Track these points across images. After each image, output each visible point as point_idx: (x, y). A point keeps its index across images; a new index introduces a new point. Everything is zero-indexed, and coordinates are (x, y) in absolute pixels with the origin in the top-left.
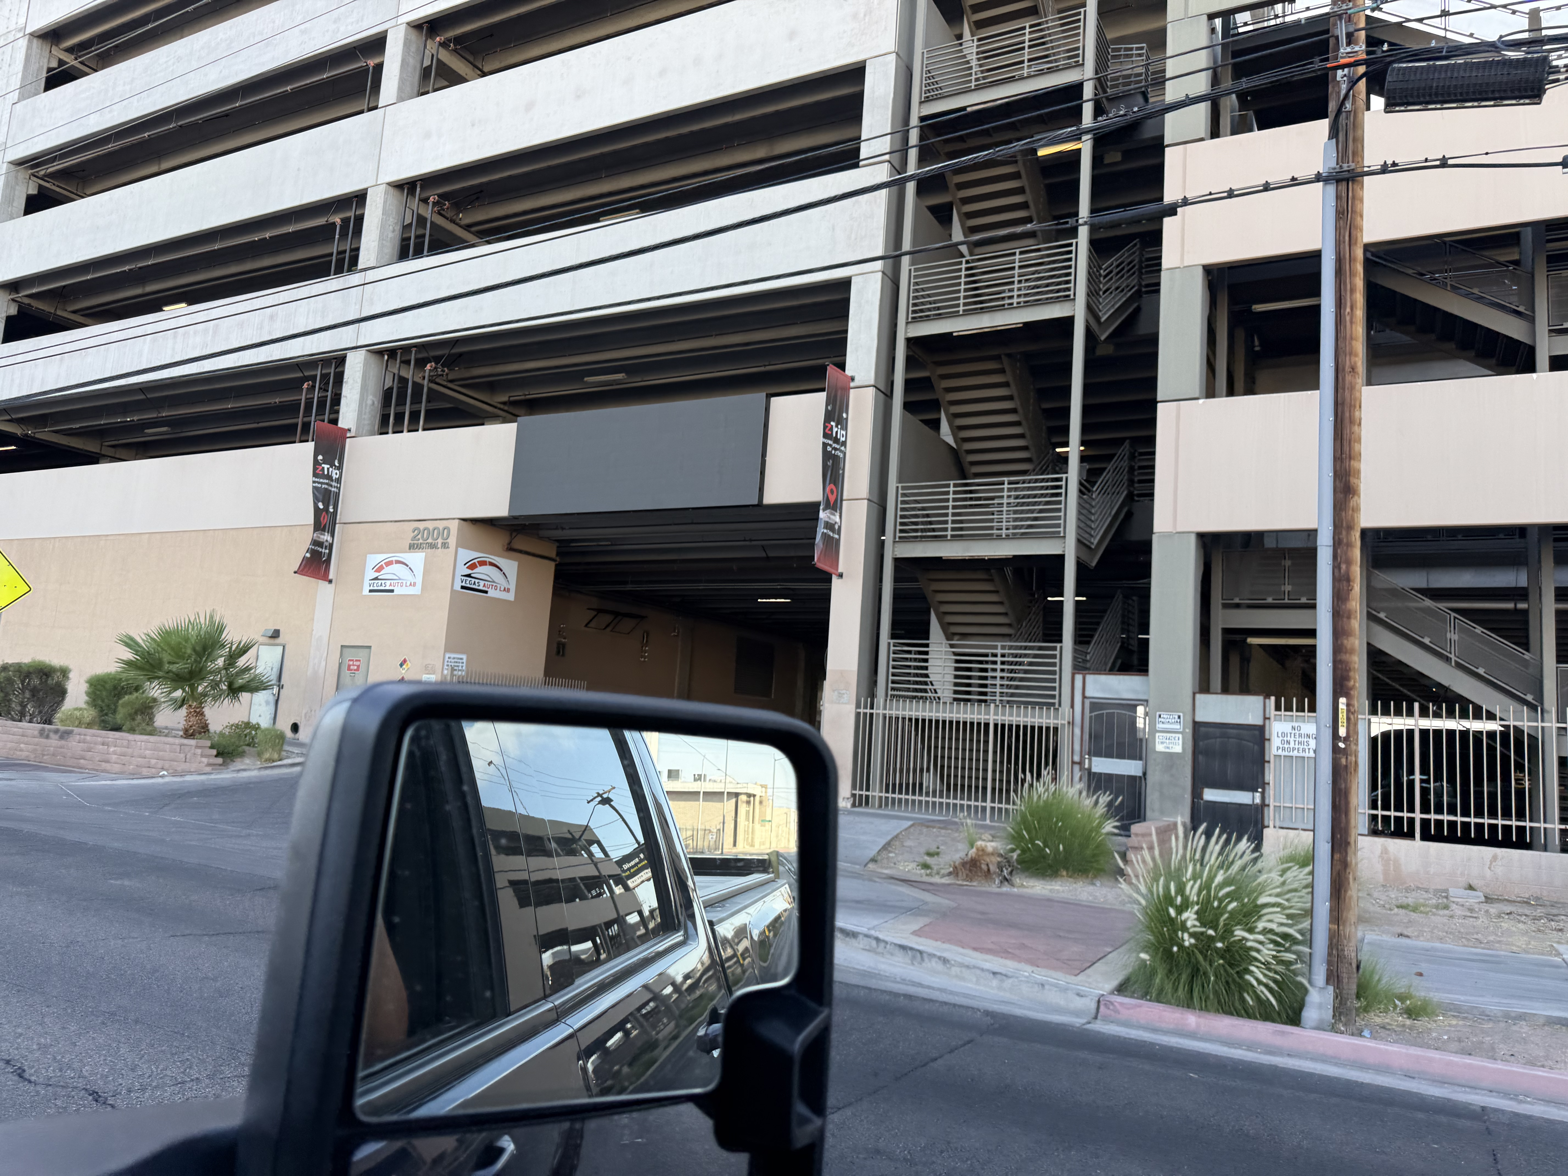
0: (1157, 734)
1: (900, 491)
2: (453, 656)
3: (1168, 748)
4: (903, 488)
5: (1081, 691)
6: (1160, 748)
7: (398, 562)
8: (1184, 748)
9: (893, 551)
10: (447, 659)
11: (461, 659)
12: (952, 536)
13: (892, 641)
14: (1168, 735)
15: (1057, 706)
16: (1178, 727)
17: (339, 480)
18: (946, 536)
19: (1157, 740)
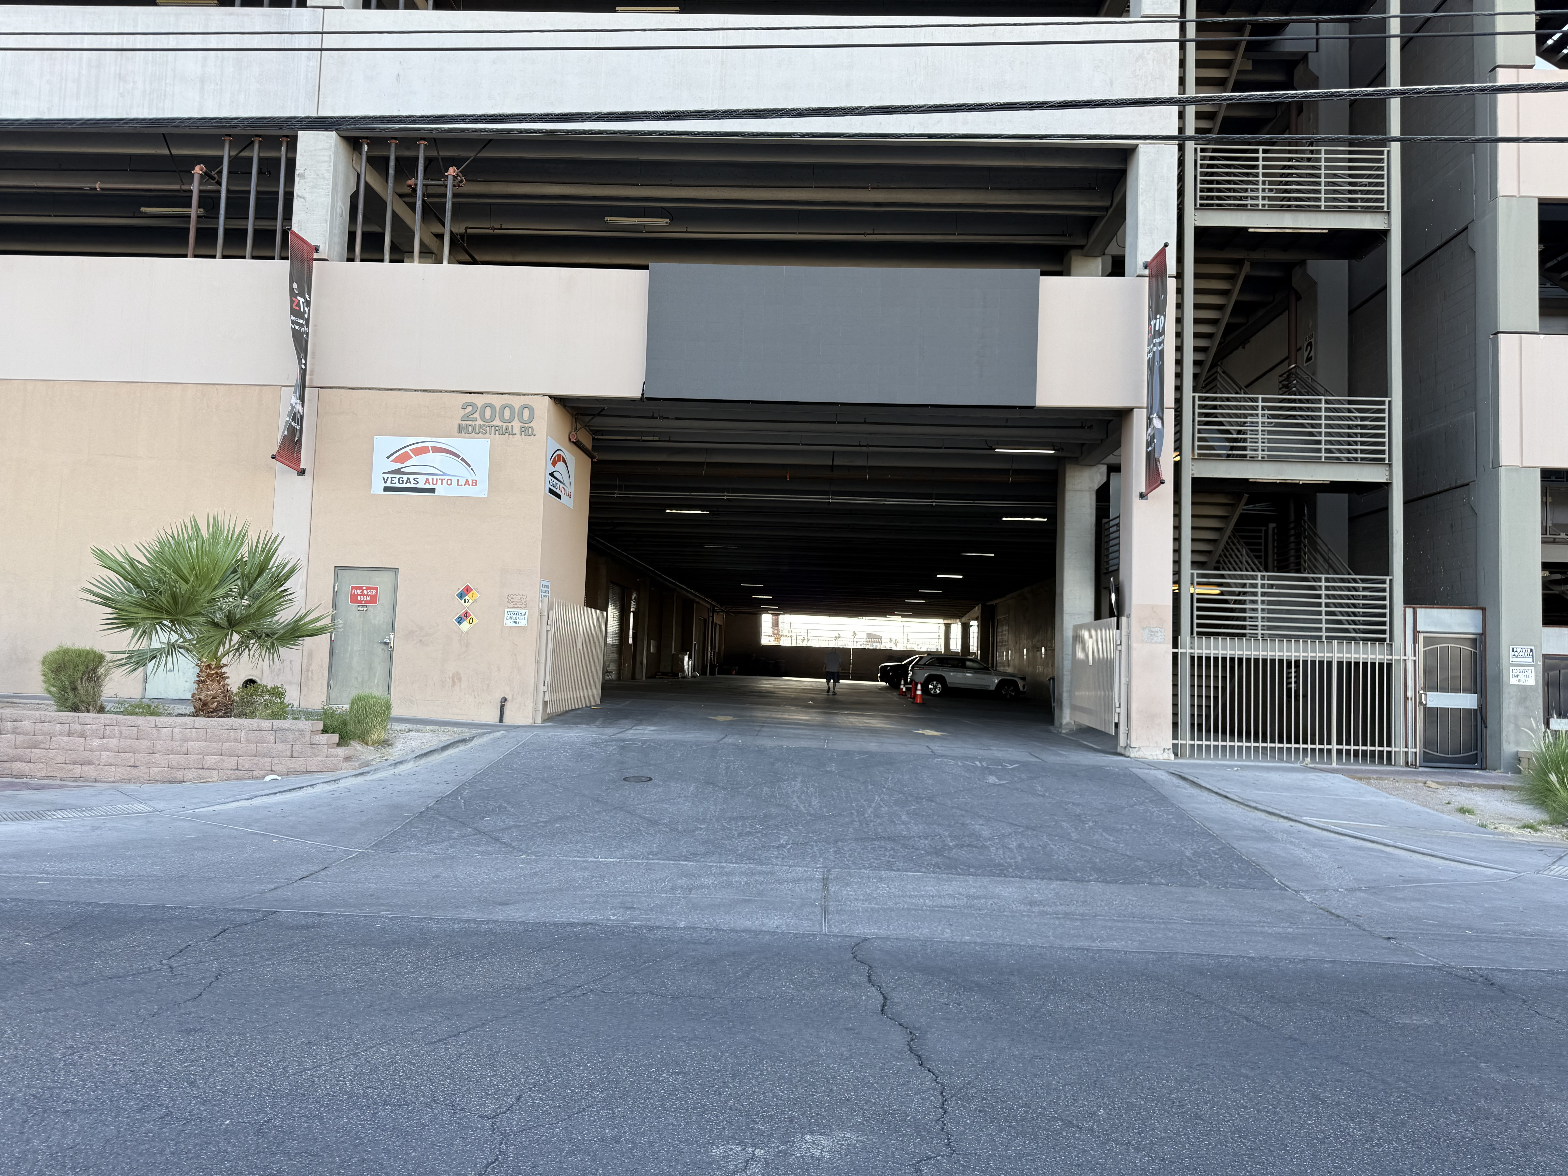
0: (1511, 668)
1: (1197, 403)
2: (544, 583)
3: (1521, 681)
4: (1200, 399)
5: (1412, 625)
6: (1514, 681)
7: (438, 450)
8: (1536, 681)
9: (1191, 470)
10: (541, 588)
11: (548, 587)
12: (1263, 456)
14: (1522, 668)
15: (1388, 641)
16: (1530, 660)
18: (1255, 456)
19: (1511, 673)
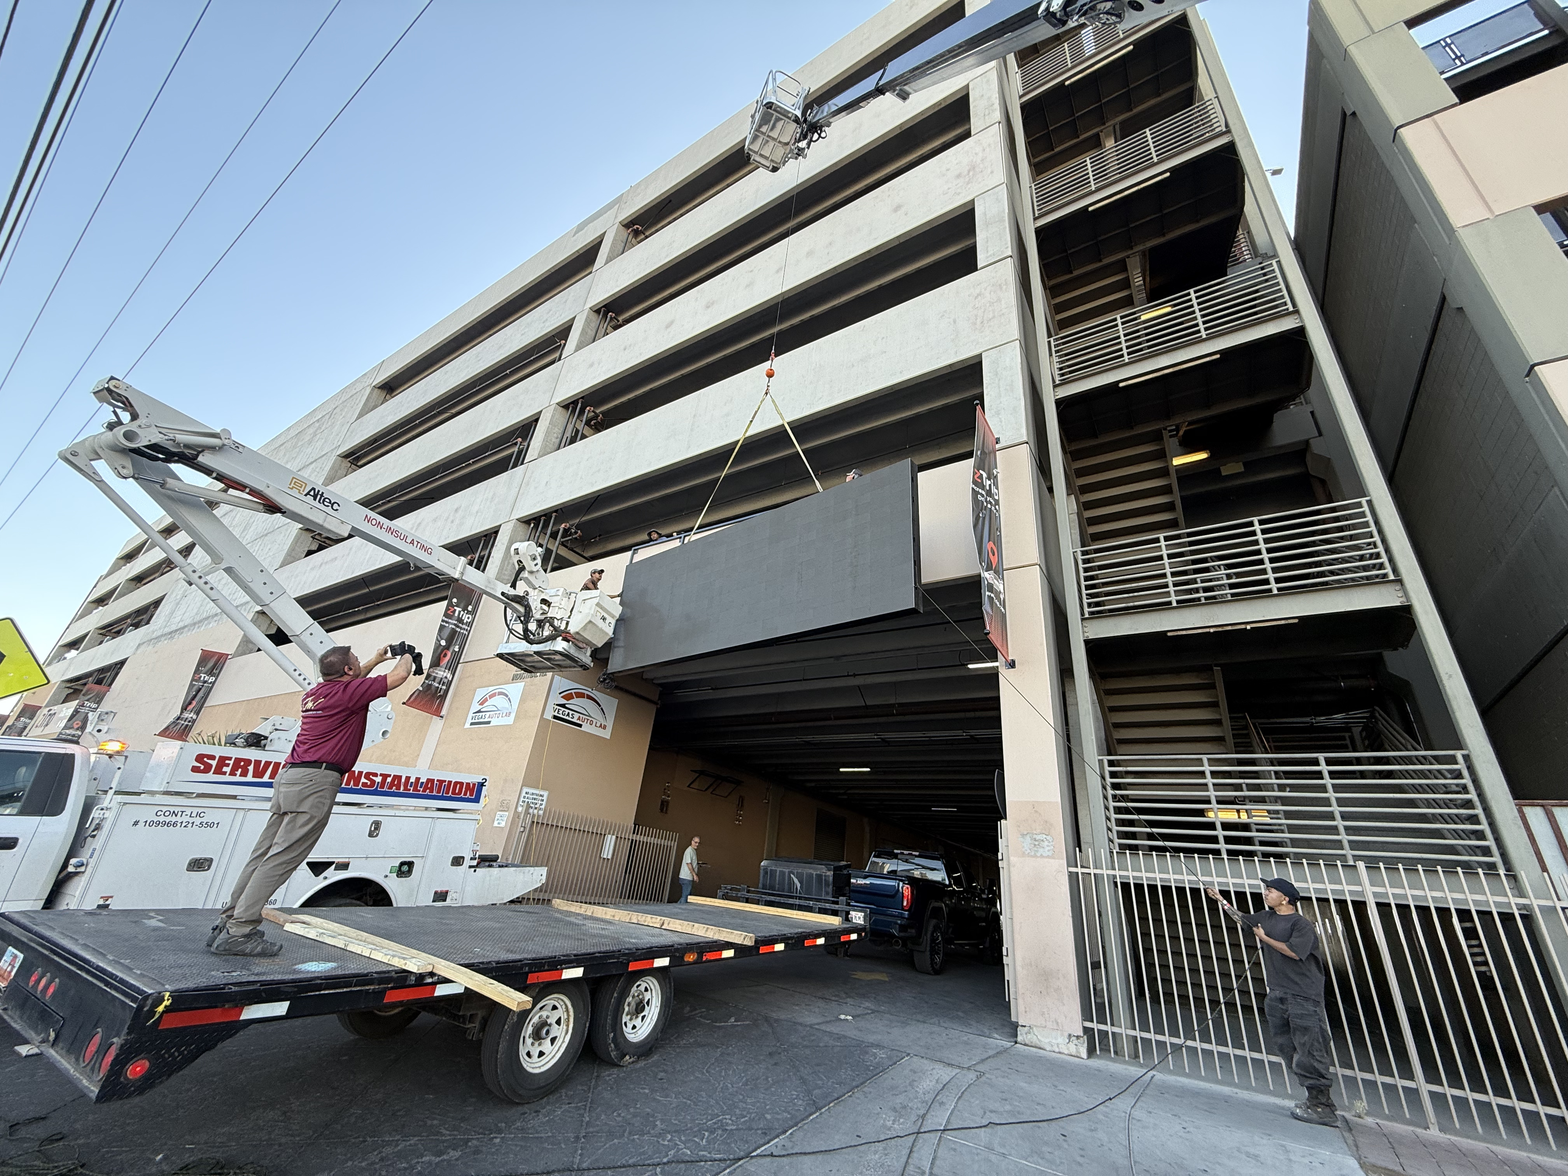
1: (1080, 557)
2: (531, 791)
5: (1550, 836)
7: (500, 694)
9: (1084, 632)
10: (524, 794)
11: (541, 796)
12: (1178, 602)
13: (1106, 759)
17: (470, 624)
18: (1170, 603)
